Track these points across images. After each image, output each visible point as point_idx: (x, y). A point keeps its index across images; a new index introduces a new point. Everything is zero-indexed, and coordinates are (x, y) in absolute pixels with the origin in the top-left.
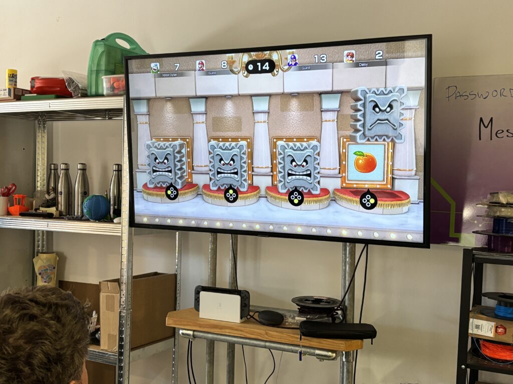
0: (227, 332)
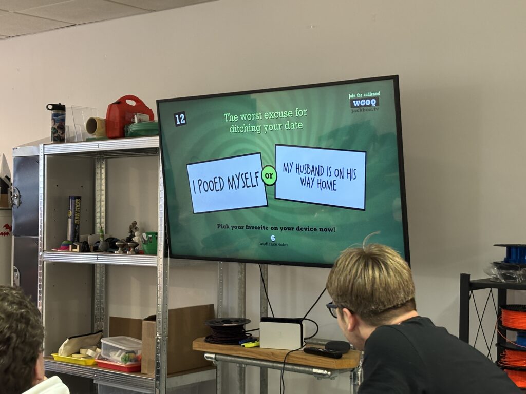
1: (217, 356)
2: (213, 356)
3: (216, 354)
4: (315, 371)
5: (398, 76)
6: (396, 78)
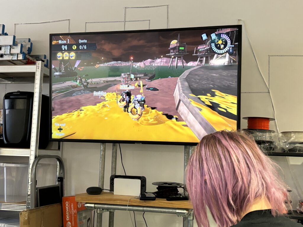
0: (118, 202)
1: (96, 205)
2: (93, 205)
3: (95, 204)
4: (177, 211)
5: (241, 25)
6: (240, 27)
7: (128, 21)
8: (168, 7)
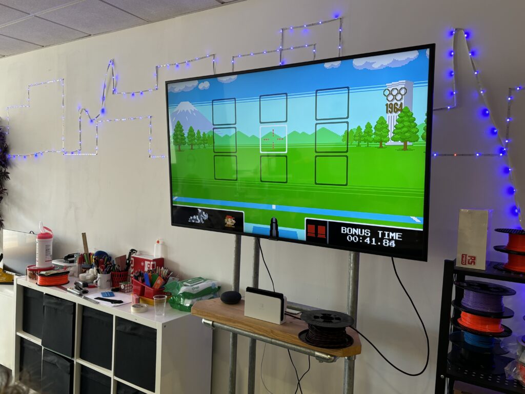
4: (317, 353)
5: (434, 44)
6: (432, 47)
7: (285, 50)
8: (341, 22)
